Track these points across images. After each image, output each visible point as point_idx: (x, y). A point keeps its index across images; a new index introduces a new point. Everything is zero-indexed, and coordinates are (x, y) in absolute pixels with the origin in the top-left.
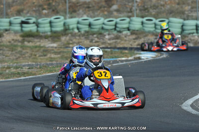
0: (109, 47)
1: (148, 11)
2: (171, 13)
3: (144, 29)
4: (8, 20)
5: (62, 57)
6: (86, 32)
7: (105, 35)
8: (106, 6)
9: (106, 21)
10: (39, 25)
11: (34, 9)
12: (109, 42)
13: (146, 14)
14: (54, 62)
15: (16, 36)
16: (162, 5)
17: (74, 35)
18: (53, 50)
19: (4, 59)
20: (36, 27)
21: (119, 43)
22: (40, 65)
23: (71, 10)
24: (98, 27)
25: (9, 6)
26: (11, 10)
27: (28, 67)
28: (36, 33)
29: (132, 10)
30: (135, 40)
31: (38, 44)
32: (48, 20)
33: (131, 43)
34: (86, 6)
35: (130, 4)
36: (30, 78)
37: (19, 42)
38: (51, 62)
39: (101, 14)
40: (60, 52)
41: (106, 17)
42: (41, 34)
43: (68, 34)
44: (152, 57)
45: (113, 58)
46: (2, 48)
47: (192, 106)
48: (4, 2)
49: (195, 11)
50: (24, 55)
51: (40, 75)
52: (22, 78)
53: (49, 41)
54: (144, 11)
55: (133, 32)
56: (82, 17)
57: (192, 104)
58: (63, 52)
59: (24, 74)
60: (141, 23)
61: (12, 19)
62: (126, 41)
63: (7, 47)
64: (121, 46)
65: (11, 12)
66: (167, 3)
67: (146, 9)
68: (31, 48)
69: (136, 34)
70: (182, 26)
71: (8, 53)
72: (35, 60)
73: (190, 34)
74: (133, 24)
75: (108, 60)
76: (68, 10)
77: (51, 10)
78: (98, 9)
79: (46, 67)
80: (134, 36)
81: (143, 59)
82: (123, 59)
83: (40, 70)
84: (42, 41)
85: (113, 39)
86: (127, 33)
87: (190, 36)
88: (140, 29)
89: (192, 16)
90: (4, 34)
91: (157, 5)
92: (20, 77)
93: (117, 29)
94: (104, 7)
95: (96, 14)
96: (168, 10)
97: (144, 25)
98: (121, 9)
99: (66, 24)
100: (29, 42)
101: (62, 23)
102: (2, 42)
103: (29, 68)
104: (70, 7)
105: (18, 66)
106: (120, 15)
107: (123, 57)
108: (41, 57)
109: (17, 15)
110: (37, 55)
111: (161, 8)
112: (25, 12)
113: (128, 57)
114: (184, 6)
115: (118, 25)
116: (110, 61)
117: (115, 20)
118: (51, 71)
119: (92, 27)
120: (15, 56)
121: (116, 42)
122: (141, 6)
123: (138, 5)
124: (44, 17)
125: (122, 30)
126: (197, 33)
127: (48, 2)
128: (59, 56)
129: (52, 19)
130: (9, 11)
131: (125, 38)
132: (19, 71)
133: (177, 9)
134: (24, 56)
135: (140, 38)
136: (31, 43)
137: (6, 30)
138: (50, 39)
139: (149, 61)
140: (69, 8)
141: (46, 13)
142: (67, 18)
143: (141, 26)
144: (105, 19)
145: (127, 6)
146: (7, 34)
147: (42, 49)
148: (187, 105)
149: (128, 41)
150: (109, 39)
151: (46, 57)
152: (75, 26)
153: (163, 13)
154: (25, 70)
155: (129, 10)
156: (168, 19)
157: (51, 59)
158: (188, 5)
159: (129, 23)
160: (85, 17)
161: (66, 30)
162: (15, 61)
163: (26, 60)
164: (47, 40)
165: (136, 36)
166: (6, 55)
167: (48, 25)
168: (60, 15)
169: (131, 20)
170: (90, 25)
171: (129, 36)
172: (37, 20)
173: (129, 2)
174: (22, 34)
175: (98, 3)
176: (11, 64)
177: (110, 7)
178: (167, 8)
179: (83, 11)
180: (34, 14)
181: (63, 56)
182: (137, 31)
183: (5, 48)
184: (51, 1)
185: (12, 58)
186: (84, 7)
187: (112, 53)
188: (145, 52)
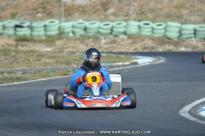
0: (105, 51)
1: (145, 15)
2: (168, 17)
3: (141, 34)
4: (1, 24)
5: (57, 62)
6: (82, 36)
8: (102, 9)
9: (102, 25)
10: (34, 29)
11: (28, 12)
12: (105, 46)
13: (144, 17)
14: (49, 67)
15: (10, 40)
16: (159, 9)
17: (69, 39)
18: (47, 54)
20: (30, 31)
21: (116, 47)
22: (34, 70)
23: (67, 13)
24: (94, 31)
25: (2, 9)
26: (5, 14)
27: (22, 72)
28: (31, 38)
29: (129, 14)
30: (132, 45)
31: (32, 48)
32: (43, 23)
34: (81, 9)
35: (127, 8)
36: (23, 84)
37: (13, 46)
38: (45, 67)
39: (97, 18)
40: (55, 57)
41: (101, 20)
42: (35, 38)
43: (63, 38)
44: (150, 62)
45: (109, 63)
47: (190, 112)
49: (193, 15)
50: (18, 59)
51: (33, 81)
52: (16, 83)
53: (44, 45)
54: (141, 15)
55: (130, 37)
56: (77, 20)
57: (190, 110)
58: (58, 57)
59: (18, 79)
60: (137, 27)
61: (6, 23)
62: (122, 45)
64: (118, 51)
66: (165, 7)
67: (142, 13)
68: (25, 52)
69: (133, 38)
70: (180, 31)
71: (2, 58)
72: (29, 65)
73: (188, 38)
74: (130, 28)
76: (63, 14)
77: (45, 14)
78: (94, 13)
79: (40, 72)
80: (131, 41)
81: (140, 64)
82: (120, 64)
83: (34, 75)
84: (36, 45)
85: (110, 43)
86: (124, 38)
87: (188, 41)
88: (137, 33)
89: (190, 20)
91: (154, 8)
92: (14, 82)
93: (114, 33)
94: (101, 11)
95: (92, 17)
96: (165, 14)
97: (142, 29)
98: (118, 13)
99: (61, 28)
100: (23, 46)
101: (57, 27)
103: (23, 74)
104: (65, 11)
105: (11, 71)
106: (116, 19)
107: (119, 62)
108: (36, 62)
109: (11, 19)
110: (32, 60)
111: (159, 12)
112: (18, 15)
113: (124, 62)
114: (182, 10)
115: (114, 30)
116: (106, 66)
117: (112, 24)
118: (45, 77)
120: (9, 60)
121: (112, 47)
122: (138, 10)
123: (135, 8)
124: (38, 21)
125: (118, 34)
126: (195, 37)
127: (43, 6)
128: (54, 60)
129: (47, 22)
130: (3, 14)
131: (122, 43)
132: (13, 77)
133: (175, 13)
134: (17, 61)
135: (137, 43)
138: (44, 43)
139: (146, 66)
141: (40, 17)
142: (63, 21)
143: (138, 30)
144: (101, 22)
145: (124, 10)
146: (1, 38)
147: (36, 54)
148: (185, 112)
149: (125, 45)
150: (106, 44)
151: (40, 62)
152: (70, 30)
153: (161, 16)
154: (19, 75)
155: (125, 13)
156: (165, 22)
157: (46, 64)
158: (186, 8)
159: (126, 27)
160: (81, 21)
161: (61, 34)
162: (8, 66)
163: (20, 65)
164: (41, 44)
165: (133, 40)
167: (43, 29)
168: (55, 19)
169: (128, 24)
170: (85, 29)
171: (126, 40)
173: (126, 6)
174: (15, 38)
175: (94, 6)
176: (4, 69)
177: (106, 10)
178: (164, 12)
179: (78, 14)
180: (28, 18)
181: (58, 60)
182: (134, 35)
184: (46, 5)
185: (5, 62)
186: (79, 11)
187: (108, 58)
188: (142, 57)
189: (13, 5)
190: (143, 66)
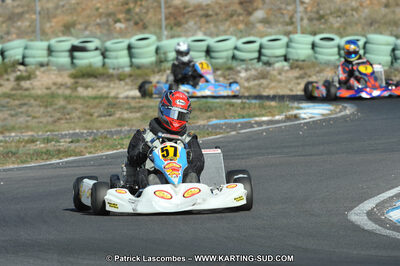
0: (247, 94)
1: (326, 20)
2: (371, 24)
3: (316, 58)
4: (45, 44)
5: (144, 118)
7: (239, 72)
8: (241, 11)
9: (239, 43)
10: (107, 53)
11: (98, 21)
12: (246, 84)
13: (322, 26)
14: (126, 128)
15: (61, 76)
16: (353, 10)
18: (128, 103)
19: (29, 124)
20: (101, 58)
21: (267, 87)
22: (95, 134)
23: (172, 21)
24: (224, 54)
25: (47, 15)
26: (53, 24)
27: (71, 140)
28: (101, 70)
29: (294, 20)
30: (299, 81)
31: (104, 91)
32: (126, 42)
33: (289, 86)
34: (201, 13)
35: (290, 8)
37: (67, 87)
38: (119, 129)
39: (231, 29)
40: (142, 107)
41: (239, 34)
42: (111, 71)
43: (165, 71)
44: (323, 115)
45: (243, 117)
46: (26, 101)
48: (38, 9)
50: (68, 114)
52: (54, 162)
53: (127, 84)
54: (318, 21)
55: (296, 65)
56: (193, 35)
58: (148, 107)
60: (310, 46)
61: (53, 42)
62: (280, 81)
63: (36, 98)
64: (271, 93)
65: (51, 27)
66: (365, 4)
67: (321, 18)
68: (83, 99)
69: (301, 68)
70: (394, 50)
71: (39, 111)
72: (88, 125)
74: (294, 48)
75: (234, 121)
76: (164, 23)
77: (132, 23)
78: (226, 20)
80: (296, 73)
81: (304, 119)
82: (265, 119)
83: (93, 144)
84: (112, 85)
85: (256, 78)
86: (284, 66)
88: (309, 57)
90: (38, 73)
91: (343, 8)
92: (51, 159)
93: (263, 58)
94: (239, 15)
95: (222, 28)
96: (365, 19)
97: (318, 49)
98: (272, 18)
99: (162, 51)
100: (87, 87)
101: (153, 48)
102: (33, 88)
103: (71, 142)
104: (169, 16)
105: (50, 137)
106: (269, 30)
107: (263, 115)
108: (103, 119)
109: (64, 34)
110: (96, 115)
111: (352, 15)
112: (79, 27)
113: (273, 116)
114: (397, 9)
115: (264, 51)
116: (237, 124)
117: (259, 41)
118: (113, 148)
119: (213, 54)
120: (51, 117)
121: (260, 85)
122: (311, 12)
123: (306, 8)
124: (117, 38)
125: (272, 60)
127: (127, 7)
128: (138, 115)
129: (133, 40)
130: (48, 25)
131: (279, 77)
133: (385, 16)
134: (68, 117)
136: (90, 89)
137: (42, 65)
138: (128, 80)
139: (313, 121)
140: (166, 19)
141: (121, 28)
142: (164, 37)
143: (310, 52)
144: (239, 38)
145: (285, 12)
146: (44, 72)
147: (106, 102)
148: (360, 212)
149: (286, 81)
150: (248, 80)
151: (111, 118)
153: (356, 24)
154: (65, 144)
155: (287, 19)
156: (364, 36)
157: (122, 122)
159: (288, 46)
160: (200, 36)
161: (161, 62)
162: (51, 127)
163: (73, 125)
164: (122, 83)
165: (301, 72)
166: (33, 114)
167: (126, 52)
168: (151, 33)
169: (290, 41)
170: (208, 52)
171: (286, 72)
172: (103, 42)
173: (287, 4)
174: (73, 71)
175: (226, 7)
176: (40, 133)
177: (250, 14)
178: (363, 15)
179: (195, 23)
180: (99, 34)
181: (147, 114)
182: (304, 61)
183: (32, 101)
184: (132, 5)
185: (44, 120)
186: (197, 15)
187: (243, 108)
188: (311, 105)
189: (67, 6)
190: (309, 122)
